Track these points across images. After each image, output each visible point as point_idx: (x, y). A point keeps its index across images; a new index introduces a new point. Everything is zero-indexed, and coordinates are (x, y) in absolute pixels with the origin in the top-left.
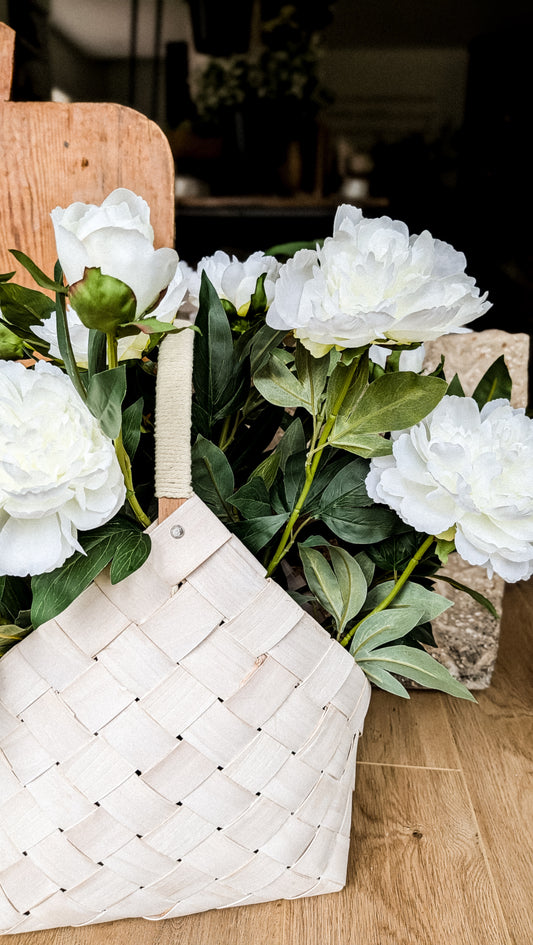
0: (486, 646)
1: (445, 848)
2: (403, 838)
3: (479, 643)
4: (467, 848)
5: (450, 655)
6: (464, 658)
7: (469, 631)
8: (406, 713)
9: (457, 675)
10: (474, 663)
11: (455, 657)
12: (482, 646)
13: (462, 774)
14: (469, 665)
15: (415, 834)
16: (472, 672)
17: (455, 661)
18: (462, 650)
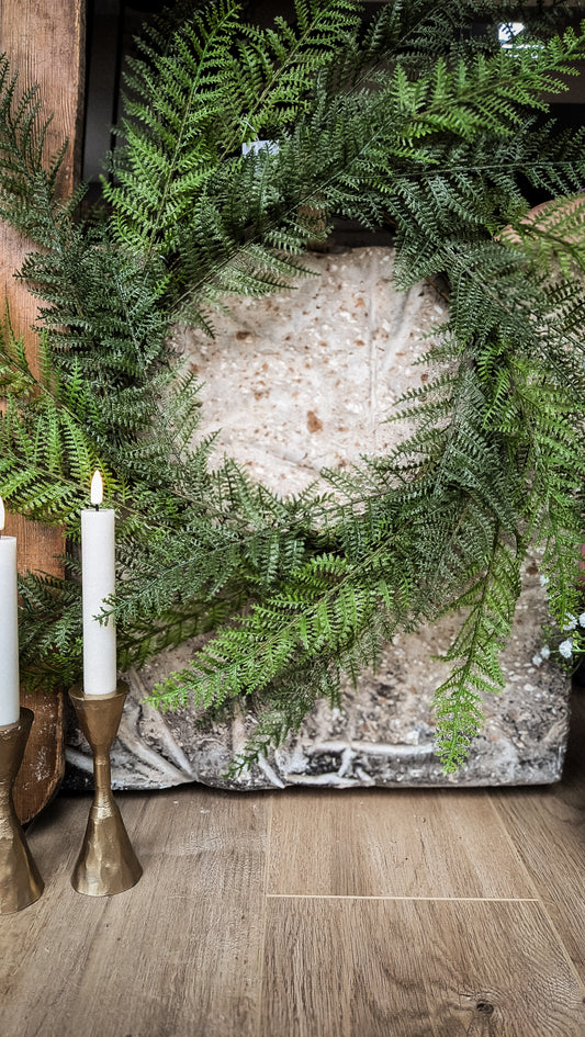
0: (554, 711)
1: (536, 1027)
2: (462, 1014)
3: (544, 706)
4: (574, 1025)
5: (502, 728)
6: (524, 733)
7: (528, 687)
8: (442, 823)
9: (515, 760)
10: (539, 738)
11: (512, 731)
12: (549, 710)
13: (542, 905)
14: (532, 743)
15: (480, 1006)
16: (536, 754)
17: (511, 737)
18: (520, 719)
